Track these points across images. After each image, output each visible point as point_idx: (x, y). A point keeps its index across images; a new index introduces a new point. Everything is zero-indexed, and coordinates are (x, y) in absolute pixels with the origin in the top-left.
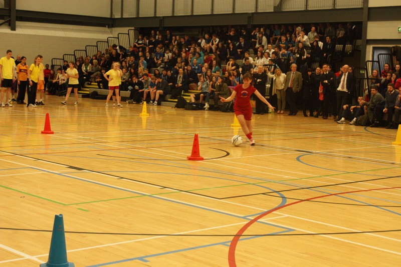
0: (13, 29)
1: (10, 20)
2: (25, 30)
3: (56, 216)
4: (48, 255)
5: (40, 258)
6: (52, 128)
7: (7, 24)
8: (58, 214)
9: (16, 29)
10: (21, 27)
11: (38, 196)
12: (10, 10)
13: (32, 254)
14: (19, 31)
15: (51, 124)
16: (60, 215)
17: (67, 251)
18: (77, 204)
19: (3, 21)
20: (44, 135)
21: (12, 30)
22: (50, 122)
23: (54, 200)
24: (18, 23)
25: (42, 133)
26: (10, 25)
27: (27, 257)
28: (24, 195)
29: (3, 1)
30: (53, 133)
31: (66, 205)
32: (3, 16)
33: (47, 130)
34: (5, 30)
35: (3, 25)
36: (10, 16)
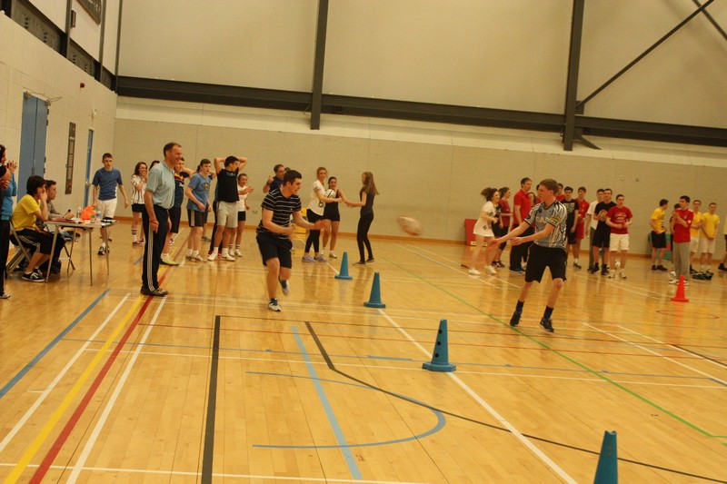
8: (610, 431)
11: (683, 418)
23: (699, 427)
31: (711, 436)
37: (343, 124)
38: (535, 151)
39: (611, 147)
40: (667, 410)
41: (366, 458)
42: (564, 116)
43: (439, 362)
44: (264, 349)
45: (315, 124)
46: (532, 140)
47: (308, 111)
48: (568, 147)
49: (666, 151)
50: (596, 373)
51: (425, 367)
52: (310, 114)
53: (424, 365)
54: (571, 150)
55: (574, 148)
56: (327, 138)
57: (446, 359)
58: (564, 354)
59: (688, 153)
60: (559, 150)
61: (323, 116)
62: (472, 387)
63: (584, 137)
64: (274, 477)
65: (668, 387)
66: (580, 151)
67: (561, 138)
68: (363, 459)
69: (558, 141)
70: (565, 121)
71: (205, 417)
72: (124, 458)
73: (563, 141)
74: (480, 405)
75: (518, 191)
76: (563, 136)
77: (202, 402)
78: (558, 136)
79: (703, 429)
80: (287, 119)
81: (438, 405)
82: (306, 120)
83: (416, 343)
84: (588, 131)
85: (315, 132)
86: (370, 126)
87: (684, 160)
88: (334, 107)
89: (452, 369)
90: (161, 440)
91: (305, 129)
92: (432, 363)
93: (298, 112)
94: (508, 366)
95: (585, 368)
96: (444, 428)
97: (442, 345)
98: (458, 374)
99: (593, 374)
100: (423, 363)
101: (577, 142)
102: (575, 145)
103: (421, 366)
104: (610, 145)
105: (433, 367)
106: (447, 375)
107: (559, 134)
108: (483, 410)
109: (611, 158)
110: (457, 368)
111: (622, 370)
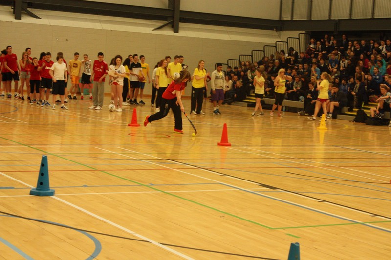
0: (176, 30)
1: (173, 22)
2: (188, 32)
6: (230, 140)
7: (171, 25)
9: (179, 31)
10: (184, 29)
11: (238, 216)
12: (174, 11)
14: (182, 33)
18: (284, 229)
19: (166, 22)
20: (220, 147)
21: (175, 32)
24: (181, 25)
26: (172, 27)
28: (222, 214)
29: (168, 1)
30: (230, 145)
31: (272, 229)
32: (167, 17)
33: (224, 142)
34: (168, 32)
35: (166, 27)
36: (173, 17)
39: (48, 17)
40: (224, 211)
43: (42, 188)
48: (18, 17)
49: (86, 20)
50: (147, 186)
51: (32, 193)
53: (31, 191)
54: (20, 19)
55: (22, 18)
57: (48, 187)
58: (110, 172)
59: (100, 21)
60: (11, 19)
63: (29, 9)
65: (203, 193)
66: (26, 20)
67: (12, 10)
69: (10, 12)
73: (14, 12)
76: (14, 9)
78: (9, 8)
79: (262, 224)
83: (1, 173)
84: (31, 6)
89: (52, 194)
92: (37, 189)
94: (85, 186)
95: (135, 182)
96: (102, 246)
97: (45, 175)
98: (60, 197)
99: (147, 188)
100: (30, 190)
101: (25, 13)
102: (22, 15)
103: (29, 192)
104: (47, 15)
105: (40, 193)
106: (53, 198)
107: (10, 7)
108: (111, 225)
109: (49, 24)
110: (56, 192)
111: (161, 182)
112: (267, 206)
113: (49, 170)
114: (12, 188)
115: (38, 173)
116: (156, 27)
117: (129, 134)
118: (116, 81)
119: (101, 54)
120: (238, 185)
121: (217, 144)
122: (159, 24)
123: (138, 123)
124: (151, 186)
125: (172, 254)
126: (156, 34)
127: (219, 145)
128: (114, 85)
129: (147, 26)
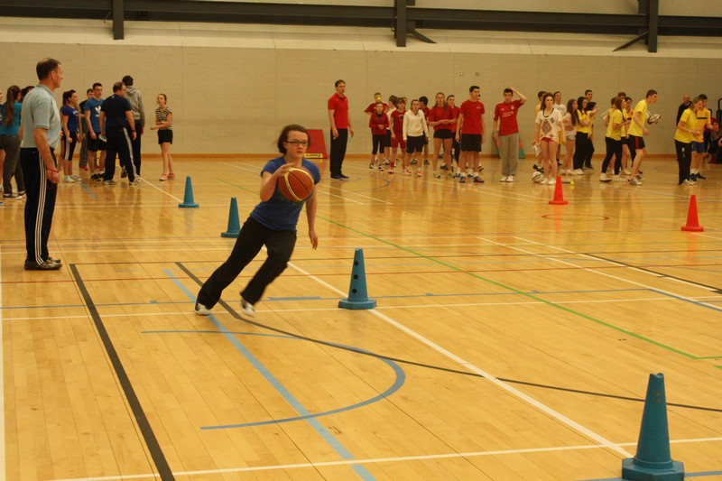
0: (653, 49)
1: (647, 36)
2: (673, 50)
3: (652, 377)
4: (637, 444)
5: (626, 448)
6: (702, 221)
7: (643, 41)
8: (655, 373)
10: (666, 45)
11: (650, 339)
12: (648, 17)
13: (614, 439)
14: (662, 53)
15: (699, 215)
16: (660, 374)
17: (671, 442)
18: (716, 358)
19: (636, 37)
20: (685, 233)
21: (650, 51)
22: (698, 210)
23: (676, 348)
24: (661, 39)
25: (683, 229)
26: (647, 43)
27: (606, 443)
28: (625, 336)
29: (637, 2)
30: (702, 230)
31: (696, 358)
32: (637, 27)
33: (692, 225)
34: (640, 52)
35: (636, 44)
36: (647, 27)
37: (151, 32)
38: (366, 49)
39: (447, 39)
40: (630, 331)
41: (342, 429)
42: (395, 9)
43: (357, 298)
44: (148, 300)
45: (118, 33)
46: (361, 37)
47: (110, 18)
48: (401, 43)
49: (505, 41)
50: (526, 294)
51: (341, 305)
52: (111, 22)
53: (340, 303)
54: (404, 45)
55: (407, 44)
56: (135, 49)
57: (365, 295)
58: (479, 274)
59: (528, 42)
60: (391, 46)
61: (126, 23)
62: (406, 325)
63: (417, 30)
64: (248, 469)
65: (612, 304)
66: (414, 46)
67: (393, 33)
68: (340, 432)
69: (388, 36)
70: (396, 15)
71: (125, 397)
72: (52, 464)
73: (395, 37)
74: (429, 347)
75: (333, 94)
76: (395, 31)
77: (111, 376)
78: (389, 31)
80: (85, 29)
81: (382, 351)
82: (107, 29)
83: (313, 277)
84: (421, 24)
85: (119, 42)
86: (181, 32)
87: (525, 49)
88: (138, 12)
89: (371, 306)
90: (86, 434)
91: (108, 40)
92: (349, 300)
93: (97, 21)
94: (429, 295)
95: (509, 288)
96: (406, 380)
97: (359, 278)
98: (382, 311)
99: (525, 296)
100: (338, 301)
101: (411, 37)
102: (408, 40)
103: (337, 305)
104: (446, 37)
105: (352, 305)
106: (371, 313)
107: (390, 29)
108: (436, 352)
109: (448, 51)
110: (378, 303)
111: (552, 288)
112: (709, 323)
113: (366, 272)
114: (319, 298)
115: (350, 276)
116: (619, 46)
117: (544, 217)
118: (548, 136)
119: (508, 91)
120: (677, 292)
121: (680, 229)
122: (624, 39)
123: (565, 199)
124: (533, 294)
125: (507, 393)
126: (620, 57)
127: (684, 229)
128: (545, 142)
129: (605, 44)
